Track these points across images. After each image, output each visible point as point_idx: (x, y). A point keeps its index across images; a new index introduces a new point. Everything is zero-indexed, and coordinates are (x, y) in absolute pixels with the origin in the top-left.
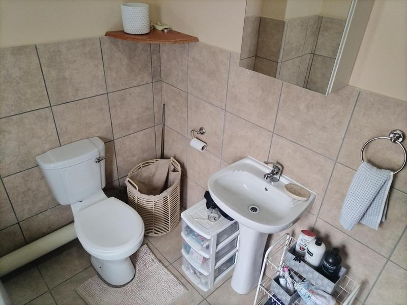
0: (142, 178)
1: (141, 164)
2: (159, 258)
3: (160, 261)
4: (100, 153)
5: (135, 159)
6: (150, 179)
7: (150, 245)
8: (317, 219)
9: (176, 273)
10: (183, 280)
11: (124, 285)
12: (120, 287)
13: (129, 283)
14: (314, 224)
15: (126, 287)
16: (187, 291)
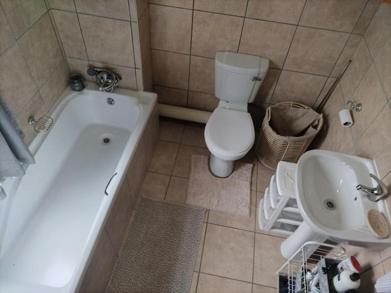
0: (285, 115)
1: (292, 103)
2: (253, 180)
3: (251, 183)
4: (259, 74)
5: (293, 96)
6: (292, 120)
7: (255, 168)
8: (380, 263)
9: (254, 200)
10: (253, 208)
11: (216, 176)
12: (214, 175)
13: (221, 177)
14: (375, 264)
15: (217, 178)
16: (249, 216)
